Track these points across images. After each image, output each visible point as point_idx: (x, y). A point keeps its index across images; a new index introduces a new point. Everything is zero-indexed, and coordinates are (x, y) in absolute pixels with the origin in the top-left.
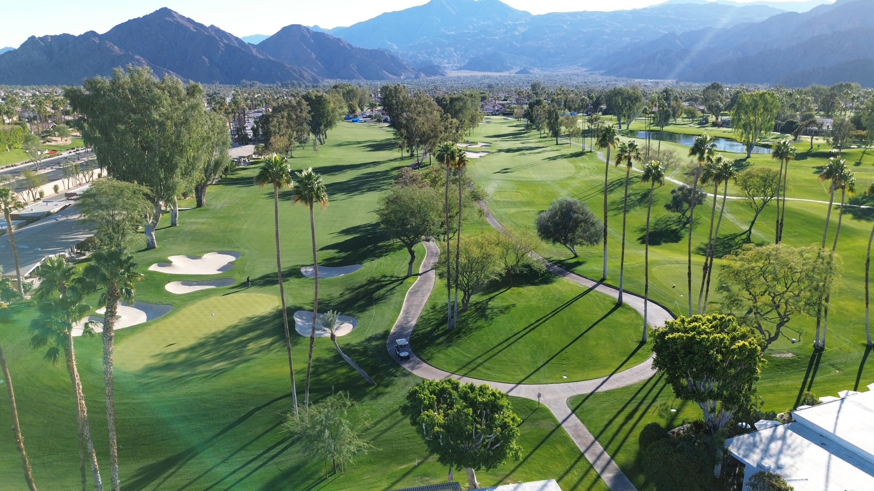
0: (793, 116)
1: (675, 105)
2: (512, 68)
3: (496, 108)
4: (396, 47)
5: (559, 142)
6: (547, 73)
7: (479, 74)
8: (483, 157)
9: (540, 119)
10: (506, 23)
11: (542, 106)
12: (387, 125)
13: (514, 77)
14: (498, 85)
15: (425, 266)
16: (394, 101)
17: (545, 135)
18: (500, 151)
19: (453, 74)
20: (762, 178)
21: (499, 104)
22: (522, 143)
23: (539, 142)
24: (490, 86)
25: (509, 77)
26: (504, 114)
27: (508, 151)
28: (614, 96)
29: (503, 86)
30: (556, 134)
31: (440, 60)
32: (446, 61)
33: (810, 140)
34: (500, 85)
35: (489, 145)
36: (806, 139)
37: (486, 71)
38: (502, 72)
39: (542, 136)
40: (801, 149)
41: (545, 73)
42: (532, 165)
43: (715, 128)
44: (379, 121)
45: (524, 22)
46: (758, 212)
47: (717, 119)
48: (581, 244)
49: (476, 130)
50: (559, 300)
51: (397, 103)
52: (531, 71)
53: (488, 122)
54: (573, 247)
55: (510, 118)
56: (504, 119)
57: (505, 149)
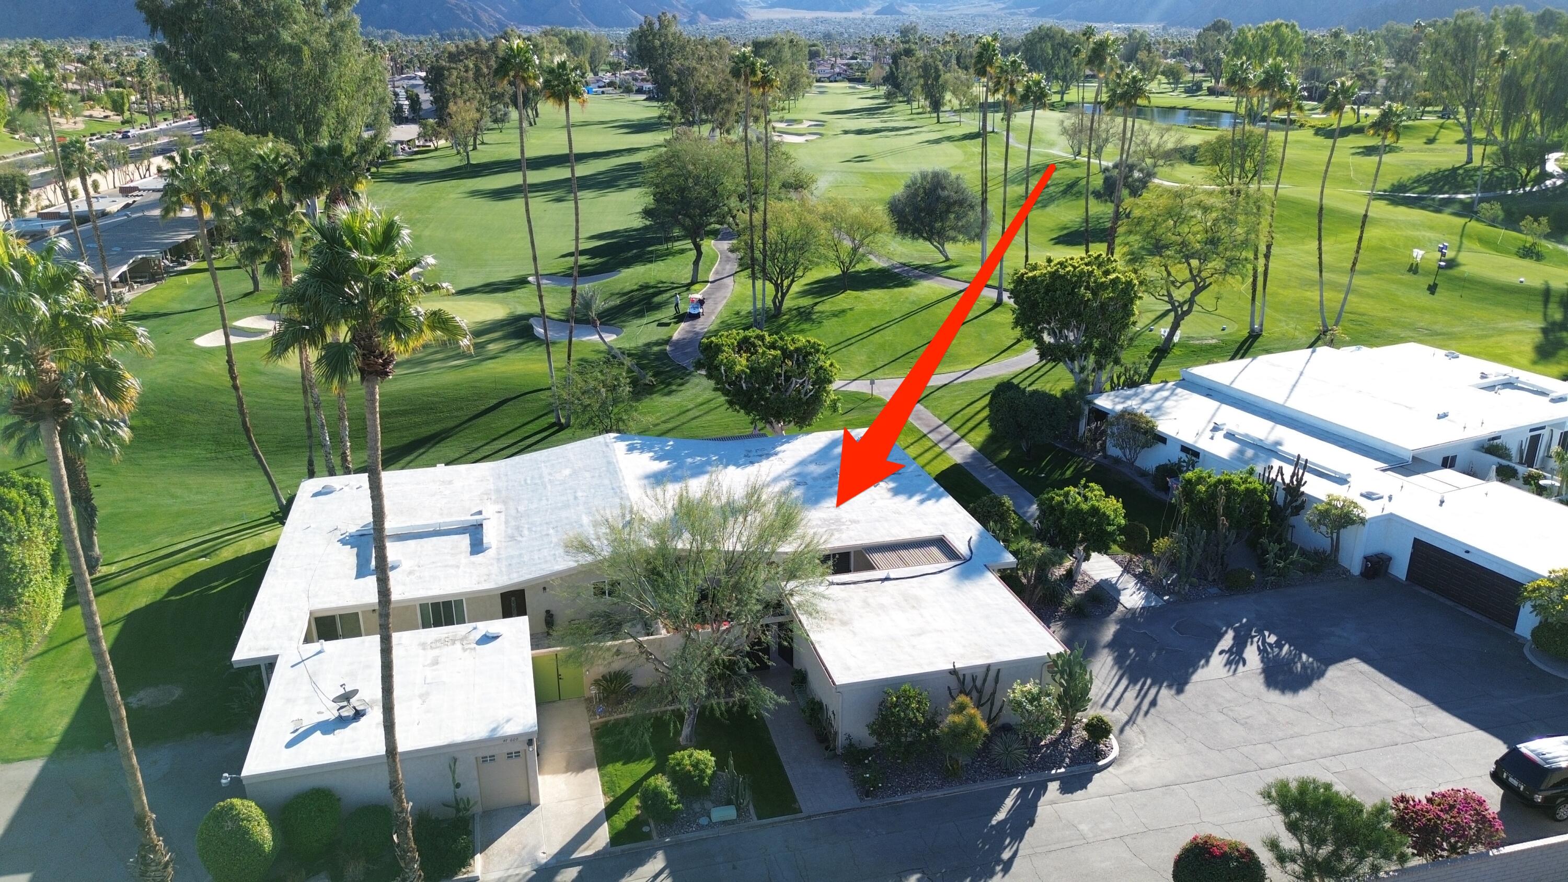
1: (1146, 59)
3: (837, 70)
5: (941, 120)
7: (808, 15)
8: (812, 141)
9: (911, 80)
11: (914, 59)
12: (644, 97)
13: (872, 20)
14: (841, 34)
15: (717, 273)
16: (657, 43)
17: (920, 110)
18: (846, 132)
19: (759, 15)
21: (843, 65)
22: (882, 122)
23: (911, 120)
24: (827, 36)
25: (863, 20)
26: (851, 80)
27: (859, 132)
28: (1039, 42)
29: (850, 36)
30: (936, 106)
34: (846, 35)
35: (821, 124)
37: (819, 10)
38: (850, 11)
39: (914, 111)
41: (927, 13)
42: (893, 152)
43: (1212, 98)
44: (628, 90)
47: (1217, 83)
48: (954, 240)
49: (802, 103)
50: (913, 303)
51: (662, 45)
52: (903, 10)
53: (821, 93)
54: (943, 246)
55: (861, 87)
56: (850, 87)
57: (854, 129)
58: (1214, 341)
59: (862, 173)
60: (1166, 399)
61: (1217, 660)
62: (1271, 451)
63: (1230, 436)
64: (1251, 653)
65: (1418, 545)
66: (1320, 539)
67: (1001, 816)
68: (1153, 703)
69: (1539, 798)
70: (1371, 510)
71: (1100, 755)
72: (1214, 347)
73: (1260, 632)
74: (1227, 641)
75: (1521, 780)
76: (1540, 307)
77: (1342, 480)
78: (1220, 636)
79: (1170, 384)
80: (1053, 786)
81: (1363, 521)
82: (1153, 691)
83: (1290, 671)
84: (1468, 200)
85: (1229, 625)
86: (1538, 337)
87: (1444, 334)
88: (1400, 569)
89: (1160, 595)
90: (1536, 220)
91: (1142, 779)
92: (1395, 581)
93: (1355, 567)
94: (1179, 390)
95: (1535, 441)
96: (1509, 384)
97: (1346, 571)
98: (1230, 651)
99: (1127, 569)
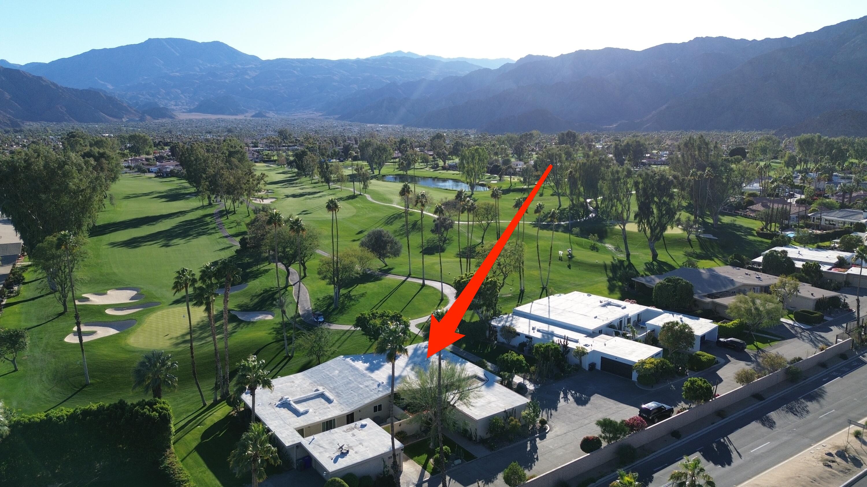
0: (497, 161)
2: (247, 112)
3: (254, 155)
4: (110, 87)
5: (332, 187)
6: (283, 117)
7: (213, 117)
10: (235, 67)
13: (251, 121)
15: (292, 280)
17: (318, 181)
18: (287, 196)
19: (183, 117)
20: (485, 209)
21: (253, 151)
22: (301, 189)
23: (314, 187)
24: (229, 130)
25: (246, 120)
26: (264, 161)
27: (294, 196)
29: (241, 129)
30: (327, 180)
31: (166, 101)
32: (172, 103)
33: (509, 179)
34: (238, 129)
35: (273, 191)
36: (507, 178)
37: (219, 114)
38: (237, 115)
39: (313, 181)
40: (505, 187)
41: (281, 117)
42: (321, 208)
43: (445, 171)
45: (253, 66)
46: (485, 230)
47: (445, 163)
50: (389, 288)
52: (267, 115)
54: (384, 260)
55: (272, 166)
56: (267, 166)
57: (290, 194)
58: (510, 295)
59: (314, 221)
60: (512, 320)
61: (562, 400)
62: (552, 334)
63: (539, 331)
64: (569, 397)
65: (603, 358)
66: (577, 360)
67: (529, 449)
68: (551, 415)
69: (650, 418)
70: (589, 350)
71: (546, 429)
72: (511, 297)
73: (569, 391)
74: (562, 395)
75: (646, 414)
76: (605, 272)
77: (577, 341)
78: (560, 394)
79: (510, 315)
80: (538, 439)
81: (588, 353)
82: (550, 411)
83: (582, 400)
84: (565, 225)
85: (561, 390)
86: (607, 284)
87: (579, 285)
88: (598, 367)
89: (537, 384)
90: (594, 235)
91: (559, 433)
92: (598, 370)
93: (587, 369)
94: (514, 316)
95: (621, 322)
96: (609, 304)
97: (585, 370)
98: (564, 397)
99: (524, 378)
